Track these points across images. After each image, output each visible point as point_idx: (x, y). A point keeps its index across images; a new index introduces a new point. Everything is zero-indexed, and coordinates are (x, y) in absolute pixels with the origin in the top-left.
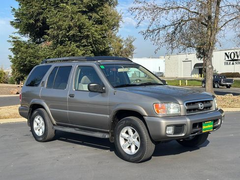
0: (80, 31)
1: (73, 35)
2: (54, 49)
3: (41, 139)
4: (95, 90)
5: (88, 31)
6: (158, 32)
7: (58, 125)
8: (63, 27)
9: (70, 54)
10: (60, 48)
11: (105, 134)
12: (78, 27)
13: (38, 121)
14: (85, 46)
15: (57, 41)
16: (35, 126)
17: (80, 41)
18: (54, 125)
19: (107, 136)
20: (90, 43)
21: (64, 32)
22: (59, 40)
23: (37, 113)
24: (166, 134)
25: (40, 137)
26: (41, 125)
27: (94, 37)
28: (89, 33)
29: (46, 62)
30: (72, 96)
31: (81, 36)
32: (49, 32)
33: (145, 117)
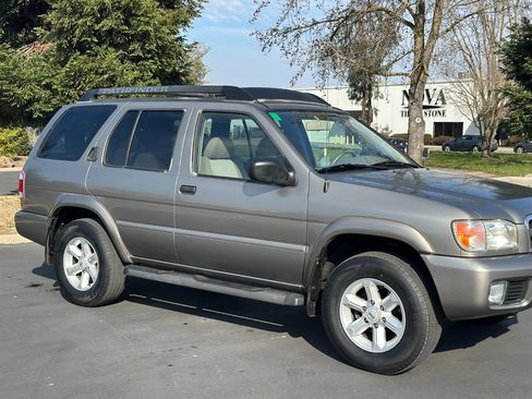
0: (127, 23)
1: (110, 31)
2: (63, 64)
3: (88, 299)
4: (269, 179)
5: (148, 23)
6: (297, 36)
7: (137, 263)
8: (87, 9)
9: (106, 76)
10: (77, 61)
11: (293, 295)
12: (124, 12)
13: (78, 253)
14: (137, 59)
15: (70, 42)
16: (68, 263)
17: (124, 46)
18: (125, 263)
19: (297, 300)
20: (149, 52)
21: (89, 21)
22: (75, 40)
23: (78, 230)
24: (488, 301)
25: (83, 293)
26: (85, 262)
27: (160, 38)
28: (150, 28)
29: (96, 97)
30: (188, 190)
31: (127, 35)
32: (50, 17)
33: (428, 257)
